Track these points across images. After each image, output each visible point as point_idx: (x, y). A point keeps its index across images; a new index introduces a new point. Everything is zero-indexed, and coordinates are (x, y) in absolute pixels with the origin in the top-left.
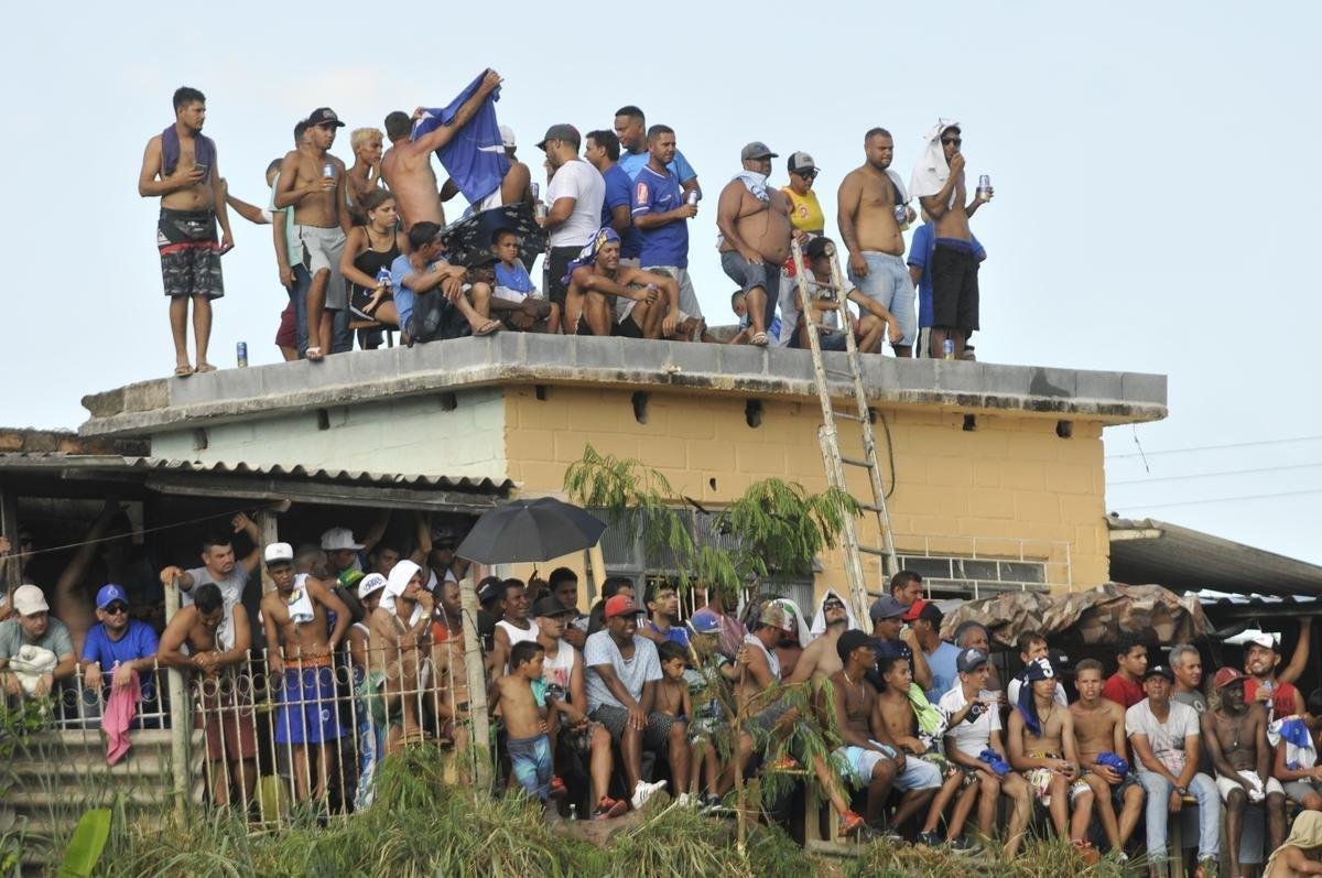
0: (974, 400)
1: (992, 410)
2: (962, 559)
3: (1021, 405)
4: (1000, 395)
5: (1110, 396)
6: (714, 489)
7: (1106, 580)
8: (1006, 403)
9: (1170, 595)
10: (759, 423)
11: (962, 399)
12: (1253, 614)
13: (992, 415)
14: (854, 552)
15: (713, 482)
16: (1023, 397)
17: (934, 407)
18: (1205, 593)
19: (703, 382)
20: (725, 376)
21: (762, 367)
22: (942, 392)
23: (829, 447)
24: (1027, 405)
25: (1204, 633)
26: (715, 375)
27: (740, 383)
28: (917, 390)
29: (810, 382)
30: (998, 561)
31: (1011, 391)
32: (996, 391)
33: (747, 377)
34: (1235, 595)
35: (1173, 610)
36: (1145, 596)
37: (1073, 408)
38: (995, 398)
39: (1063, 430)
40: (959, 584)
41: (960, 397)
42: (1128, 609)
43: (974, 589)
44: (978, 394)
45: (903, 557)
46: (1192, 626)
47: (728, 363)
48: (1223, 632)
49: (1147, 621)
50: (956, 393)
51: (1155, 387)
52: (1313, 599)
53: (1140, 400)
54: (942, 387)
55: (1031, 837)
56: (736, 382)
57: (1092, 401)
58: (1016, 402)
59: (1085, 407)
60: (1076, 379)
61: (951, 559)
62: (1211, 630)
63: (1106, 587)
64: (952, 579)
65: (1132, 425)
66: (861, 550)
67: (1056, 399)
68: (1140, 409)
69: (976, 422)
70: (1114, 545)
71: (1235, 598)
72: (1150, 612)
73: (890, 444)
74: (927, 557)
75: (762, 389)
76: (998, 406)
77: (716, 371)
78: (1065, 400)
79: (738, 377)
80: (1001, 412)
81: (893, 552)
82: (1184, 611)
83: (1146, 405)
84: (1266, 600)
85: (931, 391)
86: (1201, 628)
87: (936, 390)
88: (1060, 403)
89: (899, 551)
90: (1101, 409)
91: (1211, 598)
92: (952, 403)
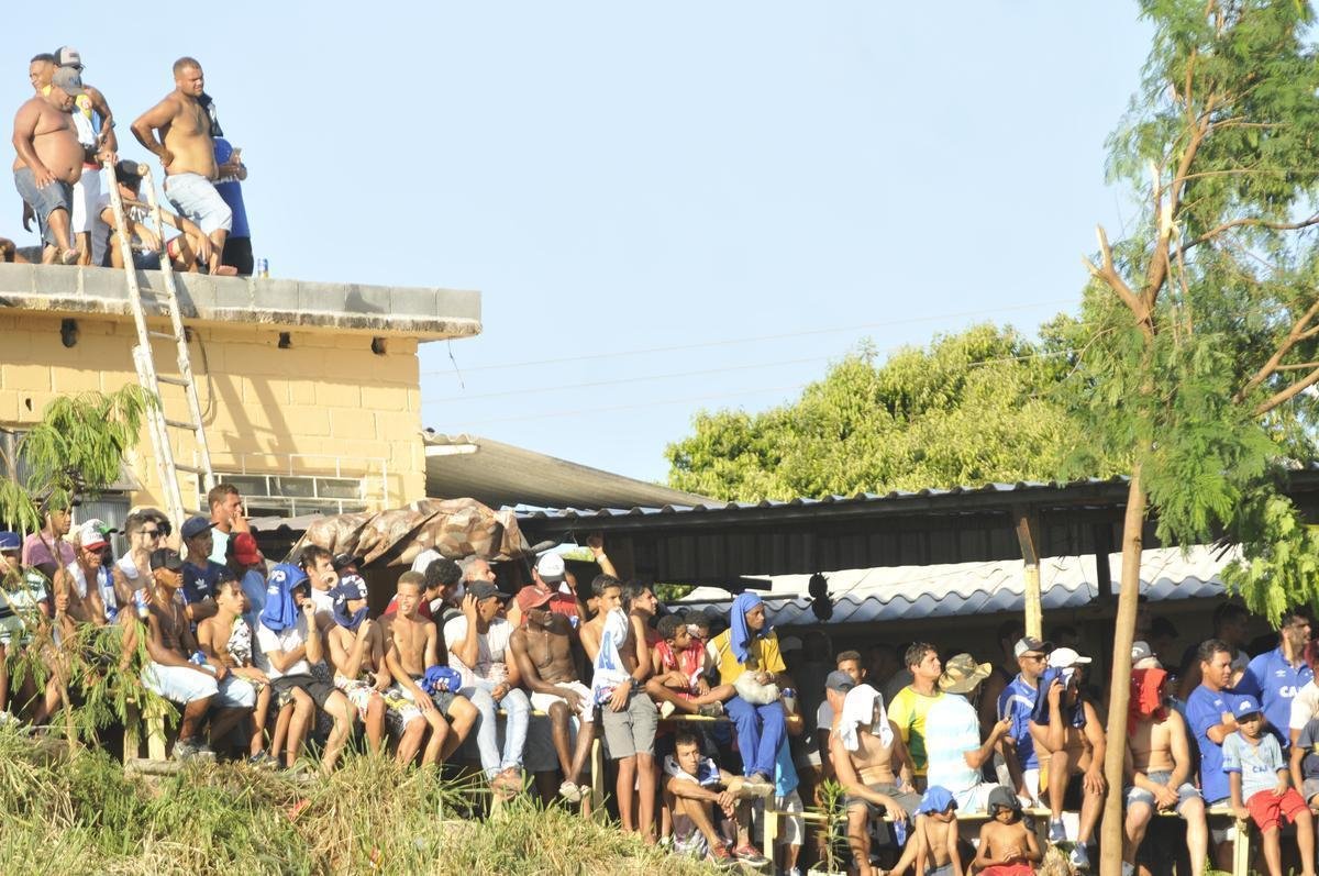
0: (289, 318)
1: (307, 327)
2: (278, 476)
3: (336, 321)
4: (316, 312)
5: (418, 312)
6: (30, 409)
7: (422, 496)
8: (321, 320)
9: (484, 510)
10: (74, 343)
11: (277, 317)
12: (569, 528)
13: (307, 333)
14: (171, 469)
15: (28, 402)
16: (338, 314)
17: (249, 326)
18: (521, 507)
19: (18, 302)
20: (39, 296)
21: (77, 288)
22: (257, 310)
23: (145, 366)
24: (342, 322)
25: (518, 547)
26: (31, 295)
27: (55, 303)
28: (232, 309)
29: (124, 301)
30: (315, 478)
31: (327, 308)
32: (312, 308)
33: (62, 297)
34: (549, 509)
35: (489, 526)
36: (459, 510)
37: (388, 325)
38: (310, 316)
39: (378, 347)
40: (276, 501)
41: (275, 314)
42: (444, 526)
43: (291, 506)
44: (293, 311)
45: (220, 475)
46: (507, 541)
47: (42, 283)
48: (537, 547)
49: (463, 537)
50: (272, 310)
51: (472, 303)
52: (629, 512)
53: (454, 317)
54: (258, 304)
55: (349, 752)
56: (51, 302)
57: (407, 318)
58: (332, 319)
59: (400, 323)
60: (390, 297)
61: (268, 476)
62: (525, 545)
63: (420, 505)
64: (269, 496)
65: (446, 342)
66: (177, 467)
67: (371, 316)
68: (454, 324)
69: (291, 339)
70: (429, 460)
71: (550, 512)
72: (466, 528)
73: (205, 362)
74: (244, 475)
75: (77, 309)
76: (313, 323)
77: (30, 291)
78: (380, 316)
79: (53, 297)
80: (316, 329)
81: (209, 470)
82: (499, 526)
83: (460, 321)
84: (581, 514)
85: (245, 309)
86: (515, 543)
87: (251, 309)
88: (376, 320)
89: (215, 469)
90: (416, 326)
91: (527, 512)
92: (266, 321)
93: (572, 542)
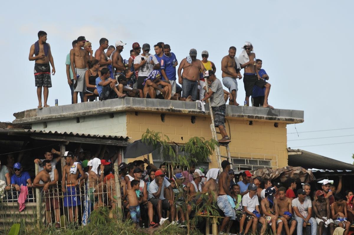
0: (252, 117)
2: (248, 159)
3: (265, 118)
4: (259, 116)
5: (289, 116)
6: (182, 140)
7: (287, 165)
8: (261, 118)
9: (304, 169)
10: (195, 122)
11: (249, 117)
12: (326, 175)
13: (257, 121)
14: (220, 157)
15: (182, 138)
16: (265, 116)
17: (242, 119)
18: (313, 169)
19: (180, 111)
20: (185, 109)
21: (196, 108)
22: (244, 114)
23: (213, 129)
24: (266, 118)
25: (313, 180)
26: (183, 109)
27: (190, 111)
28: (237, 114)
29: (208, 111)
30: (258, 160)
31: (262, 114)
32: (258, 114)
33: (192, 110)
34: (321, 170)
35: (305, 174)
36: (297, 170)
37: (279, 119)
38: (258, 116)
39: (276, 125)
40: (248, 166)
41: (248, 116)
42: (293, 173)
43: (252, 167)
44: (253, 115)
45: (233, 159)
46: (310, 177)
47: (186, 106)
48: (318, 180)
49: (298, 176)
50: (247, 115)
51: (301, 114)
52: (342, 171)
53: (297, 117)
54: (244, 113)
57: (284, 117)
58: (264, 117)
59: (282, 119)
60: (280, 112)
61: (246, 159)
62: (315, 179)
63: (287, 167)
64: (246, 165)
65: (294, 124)
68: (297, 119)
69: (253, 123)
70: (289, 156)
72: (299, 174)
73: (229, 128)
74: (239, 159)
75: (196, 113)
76: (258, 118)
78: (276, 117)
80: (260, 120)
81: (230, 157)
82: (308, 174)
83: (298, 119)
84: (330, 171)
85: (241, 114)
86: (312, 179)
87: (242, 114)
88: (275, 118)
89: (232, 157)
90: (286, 120)
91: (315, 171)
92: (246, 118)
93: (327, 179)
